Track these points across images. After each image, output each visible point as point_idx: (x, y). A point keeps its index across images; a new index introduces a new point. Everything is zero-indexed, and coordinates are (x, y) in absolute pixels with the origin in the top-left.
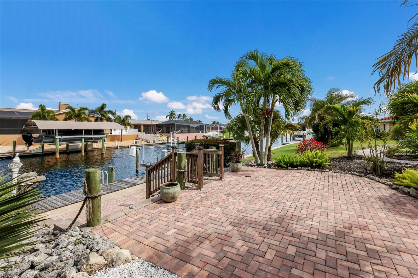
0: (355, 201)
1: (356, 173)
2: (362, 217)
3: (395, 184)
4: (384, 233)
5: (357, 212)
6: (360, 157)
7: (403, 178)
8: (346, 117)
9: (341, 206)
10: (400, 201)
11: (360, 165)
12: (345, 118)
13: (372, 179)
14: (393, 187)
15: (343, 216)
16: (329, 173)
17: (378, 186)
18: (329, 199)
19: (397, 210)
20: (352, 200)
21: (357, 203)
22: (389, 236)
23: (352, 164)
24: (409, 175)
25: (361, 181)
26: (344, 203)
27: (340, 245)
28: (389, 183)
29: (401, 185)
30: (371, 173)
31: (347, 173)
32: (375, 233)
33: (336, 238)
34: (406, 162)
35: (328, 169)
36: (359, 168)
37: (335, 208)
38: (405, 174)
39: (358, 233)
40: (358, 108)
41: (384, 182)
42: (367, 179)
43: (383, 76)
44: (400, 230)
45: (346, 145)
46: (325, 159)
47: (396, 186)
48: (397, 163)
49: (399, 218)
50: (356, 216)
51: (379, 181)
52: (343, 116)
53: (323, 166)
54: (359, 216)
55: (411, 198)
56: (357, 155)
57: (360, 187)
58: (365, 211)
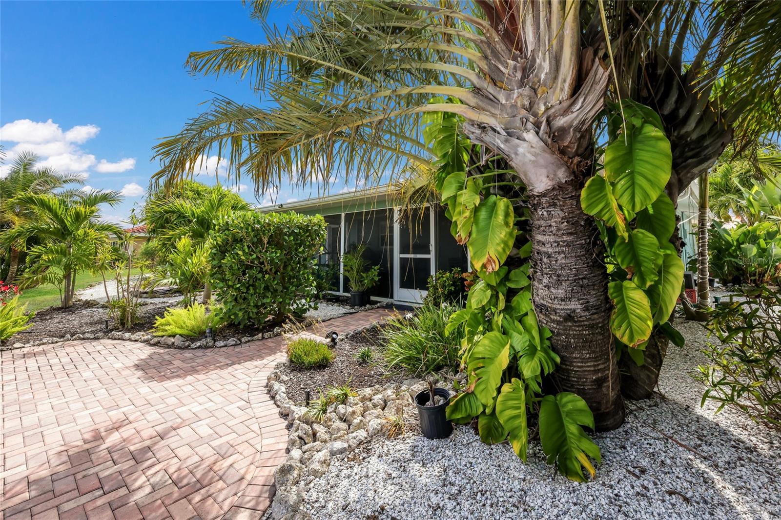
0: (97, 386)
1: (87, 335)
2: (115, 407)
3: (155, 337)
4: (153, 416)
5: (103, 404)
6: (88, 304)
7: (166, 325)
8: (68, 224)
9: (70, 406)
10: (164, 360)
11: (92, 319)
12: (66, 226)
13: (119, 339)
14: (152, 342)
15: (78, 423)
16: (23, 349)
17: (129, 347)
18: (38, 404)
19: (162, 374)
20: (90, 387)
21: (102, 388)
22: (159, 416)
23: (74, 320)
24: (174, 318)
25: (99, 348)
26: (75, 398)
27: (84, 477)
28: (146, 337)
29: (163, 336)
30: (117, 329)
31: (68, 340)
32: (140, 423)
33: (73, 471)
34: (162, 300)
35: (18, 341)
36: (92, 324)
37: (58, 417)
38: (168, 318)
39: (113, 439)
40: (93, 208)
41: (137, 338)
42: (110, 341)
43: (165, 168)
44: (172, 401)
45: (60, 282)
46: (12, 319)
47: (156, 340)
48: (151, 303)
49: (168, 384)
50: (104, 411)
51: (130, 340)
52: (62, 222)
53: (6, 339)
54: (110, 409)
55: (176, 351)
56: (79, 300)
57: (99, 358)
58: (117, 396)
